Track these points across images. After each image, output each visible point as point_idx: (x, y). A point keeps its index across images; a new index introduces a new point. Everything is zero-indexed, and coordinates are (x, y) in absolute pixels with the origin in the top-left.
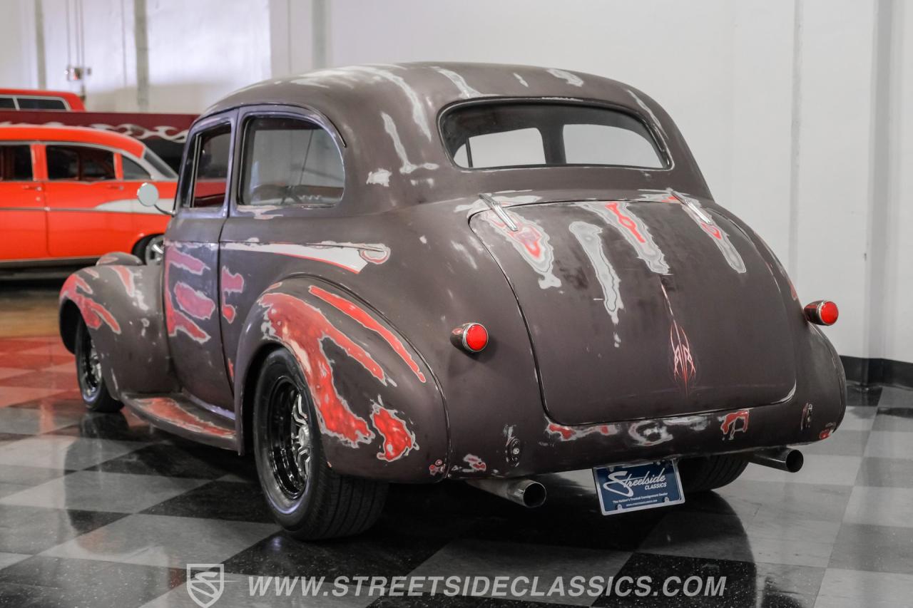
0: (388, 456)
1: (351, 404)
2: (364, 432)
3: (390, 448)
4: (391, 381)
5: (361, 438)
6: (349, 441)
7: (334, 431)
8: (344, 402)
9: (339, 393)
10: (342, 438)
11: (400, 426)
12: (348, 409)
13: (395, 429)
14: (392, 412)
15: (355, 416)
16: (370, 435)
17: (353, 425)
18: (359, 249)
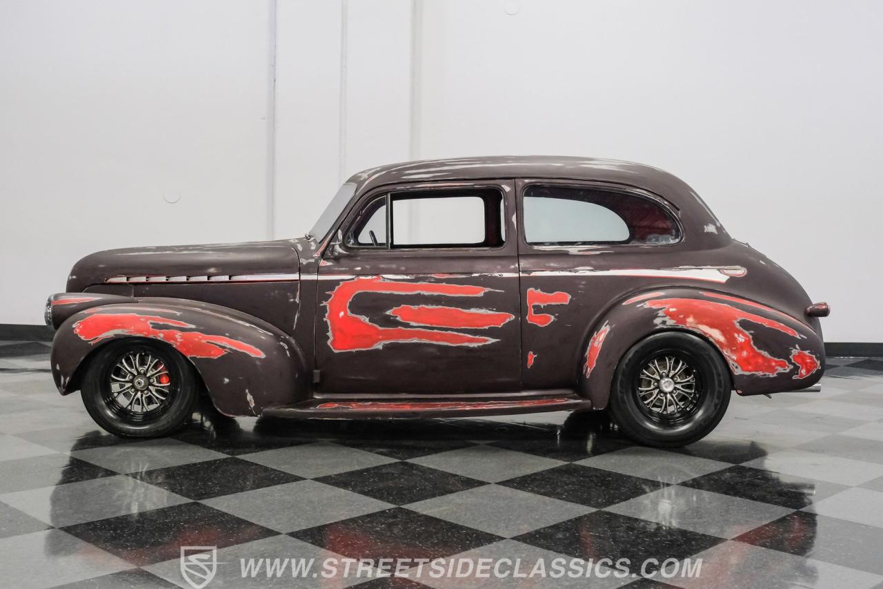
0: (801, 376)
1: (772, 353)
2: (783, 366)
3: (803, 371)
4: (802, 336)
5: (780, 370)
6: (767, 373)
7: (750, 371)
8: (766, 354)
9: (759, 348)
10: (760, 373)
11: (811, 358)
12: (769, 356)
13: (808, 361)
14: (807, 352)
15: (776, 359)
16: (788, 367)
17: (773, 364)
18: (719, 270)
